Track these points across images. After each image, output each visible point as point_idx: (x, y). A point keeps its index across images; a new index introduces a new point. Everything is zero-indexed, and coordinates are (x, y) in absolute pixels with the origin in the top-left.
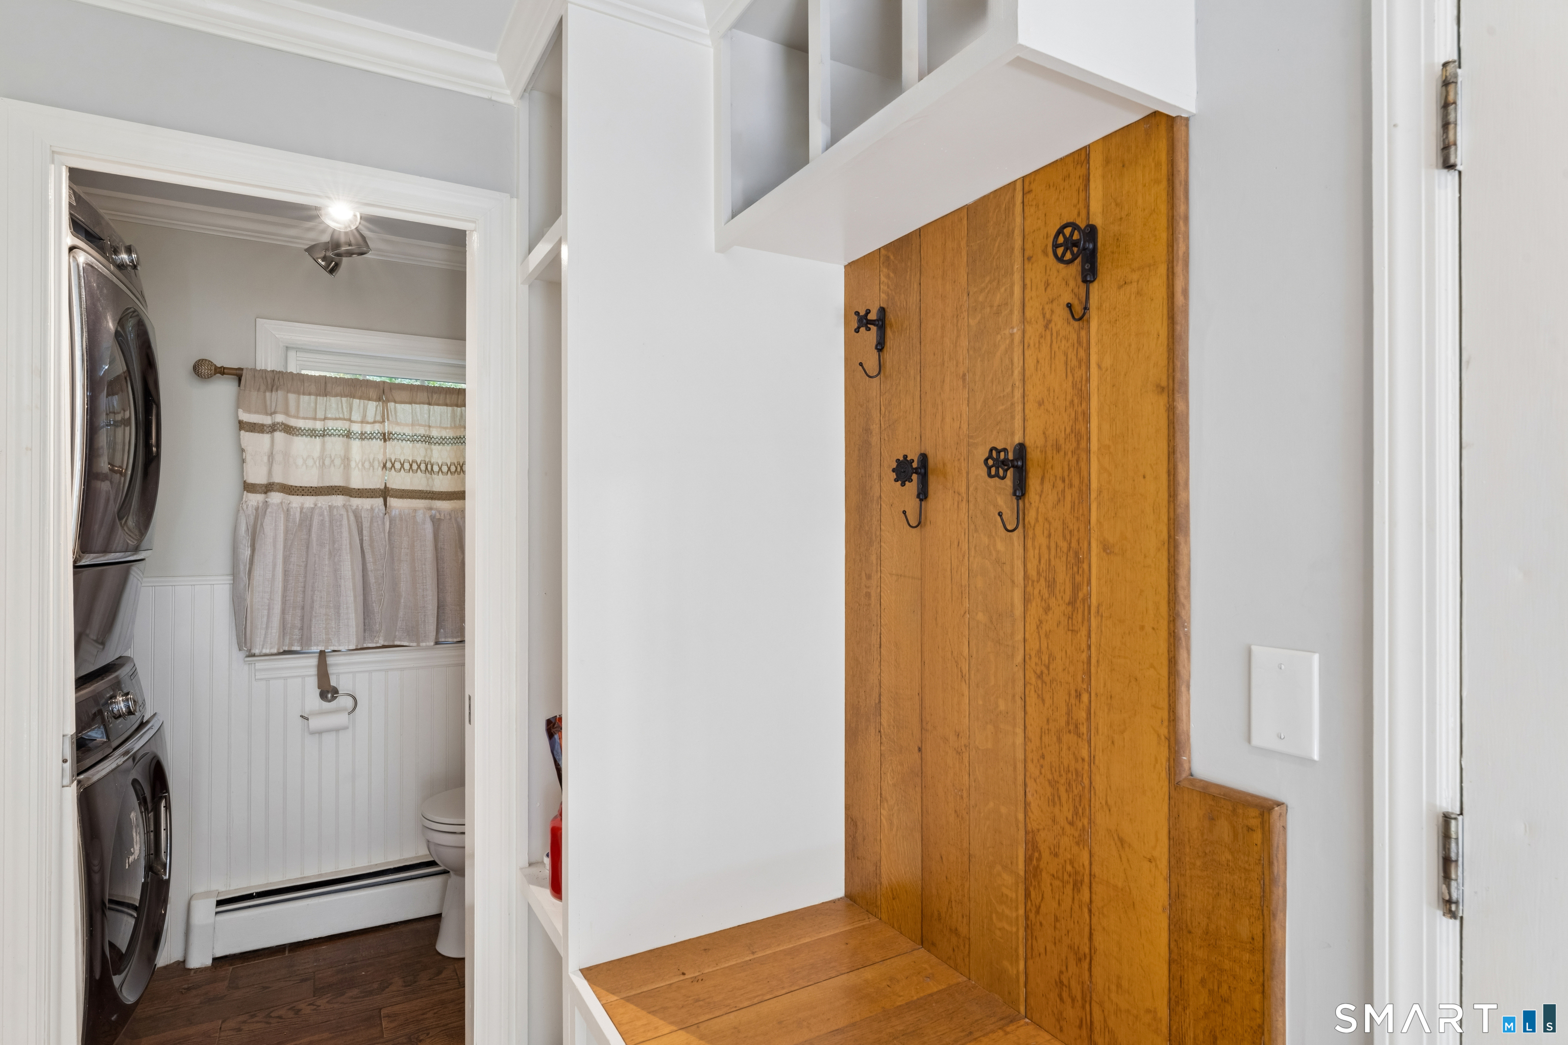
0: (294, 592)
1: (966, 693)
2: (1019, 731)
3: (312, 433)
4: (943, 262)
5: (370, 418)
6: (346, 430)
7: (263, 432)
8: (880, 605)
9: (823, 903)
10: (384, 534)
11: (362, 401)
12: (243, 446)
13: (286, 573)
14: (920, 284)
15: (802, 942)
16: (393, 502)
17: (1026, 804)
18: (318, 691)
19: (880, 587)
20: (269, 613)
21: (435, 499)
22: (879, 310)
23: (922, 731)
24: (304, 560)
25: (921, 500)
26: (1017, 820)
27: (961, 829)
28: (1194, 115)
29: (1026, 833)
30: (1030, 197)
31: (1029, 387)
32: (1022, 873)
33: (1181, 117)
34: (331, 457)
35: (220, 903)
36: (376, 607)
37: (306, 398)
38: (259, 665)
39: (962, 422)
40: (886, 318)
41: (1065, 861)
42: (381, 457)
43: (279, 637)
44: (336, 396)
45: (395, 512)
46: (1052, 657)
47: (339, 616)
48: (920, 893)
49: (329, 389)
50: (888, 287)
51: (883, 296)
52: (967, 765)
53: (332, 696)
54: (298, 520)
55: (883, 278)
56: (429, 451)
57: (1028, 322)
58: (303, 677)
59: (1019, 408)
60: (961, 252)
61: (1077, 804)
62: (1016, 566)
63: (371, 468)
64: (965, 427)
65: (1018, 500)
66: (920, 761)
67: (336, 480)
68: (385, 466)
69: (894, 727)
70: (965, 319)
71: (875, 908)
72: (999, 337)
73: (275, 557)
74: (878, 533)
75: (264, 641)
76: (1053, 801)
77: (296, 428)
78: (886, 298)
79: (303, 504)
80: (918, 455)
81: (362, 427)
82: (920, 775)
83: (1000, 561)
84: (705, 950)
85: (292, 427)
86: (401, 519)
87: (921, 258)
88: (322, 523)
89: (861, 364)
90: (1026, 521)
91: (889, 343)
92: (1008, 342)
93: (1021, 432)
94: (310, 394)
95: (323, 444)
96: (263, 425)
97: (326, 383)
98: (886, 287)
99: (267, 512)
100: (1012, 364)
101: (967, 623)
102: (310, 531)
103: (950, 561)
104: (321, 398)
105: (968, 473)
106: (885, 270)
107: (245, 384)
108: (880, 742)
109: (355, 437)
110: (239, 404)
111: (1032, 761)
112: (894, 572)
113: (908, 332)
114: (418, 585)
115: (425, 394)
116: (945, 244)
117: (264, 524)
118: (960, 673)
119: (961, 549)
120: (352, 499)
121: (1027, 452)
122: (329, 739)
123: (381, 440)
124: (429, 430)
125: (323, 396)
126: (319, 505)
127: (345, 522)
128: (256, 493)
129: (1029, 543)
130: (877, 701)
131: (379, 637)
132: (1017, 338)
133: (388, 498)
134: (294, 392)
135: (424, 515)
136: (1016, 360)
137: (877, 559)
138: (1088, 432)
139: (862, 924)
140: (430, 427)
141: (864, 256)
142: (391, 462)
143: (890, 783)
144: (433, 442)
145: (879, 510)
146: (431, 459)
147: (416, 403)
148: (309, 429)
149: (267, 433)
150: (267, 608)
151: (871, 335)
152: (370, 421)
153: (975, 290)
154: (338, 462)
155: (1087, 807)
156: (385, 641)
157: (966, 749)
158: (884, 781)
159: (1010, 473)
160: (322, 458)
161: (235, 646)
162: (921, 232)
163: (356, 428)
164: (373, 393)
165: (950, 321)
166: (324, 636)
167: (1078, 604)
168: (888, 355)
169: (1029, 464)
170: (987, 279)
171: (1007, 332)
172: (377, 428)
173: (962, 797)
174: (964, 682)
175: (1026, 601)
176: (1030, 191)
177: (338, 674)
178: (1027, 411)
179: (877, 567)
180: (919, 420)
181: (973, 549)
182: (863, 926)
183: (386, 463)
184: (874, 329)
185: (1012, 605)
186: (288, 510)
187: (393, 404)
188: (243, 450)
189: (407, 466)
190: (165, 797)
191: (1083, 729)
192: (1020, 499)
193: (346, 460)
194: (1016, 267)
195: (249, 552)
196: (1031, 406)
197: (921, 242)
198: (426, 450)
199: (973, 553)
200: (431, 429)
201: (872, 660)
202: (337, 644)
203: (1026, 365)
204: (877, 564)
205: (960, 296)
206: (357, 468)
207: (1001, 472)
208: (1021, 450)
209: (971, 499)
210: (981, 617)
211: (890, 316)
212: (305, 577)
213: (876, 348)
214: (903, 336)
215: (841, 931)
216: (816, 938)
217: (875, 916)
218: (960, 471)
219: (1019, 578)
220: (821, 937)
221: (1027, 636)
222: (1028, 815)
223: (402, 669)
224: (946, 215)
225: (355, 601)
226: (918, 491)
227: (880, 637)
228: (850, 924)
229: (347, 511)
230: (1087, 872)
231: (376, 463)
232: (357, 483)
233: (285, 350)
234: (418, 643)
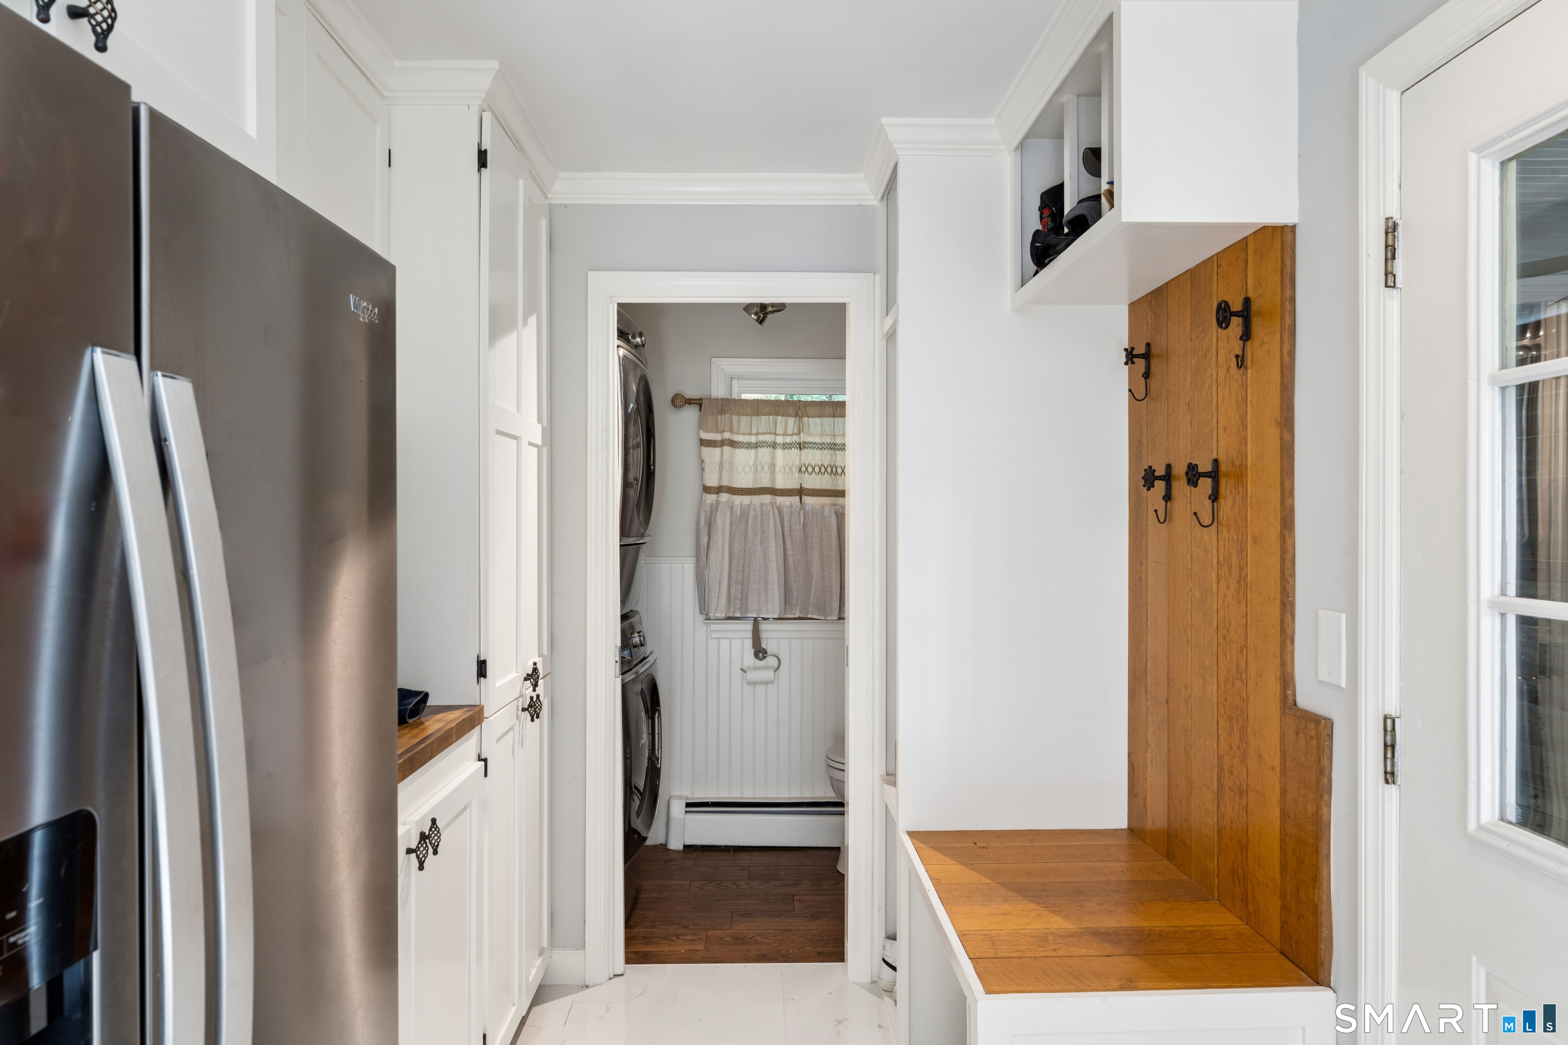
0: (736, 571)
1: (1190, 654)
2: (1215, 681)
3: (749, 446)
4: (1179, 312)
5: (790, 431)
6: (772, 442)
7: (715, 447)
8: (1147, 586)
10: (800, 526)
11: (784, 417)
12: (703, 458)
13: (731, 555)
14: (1167, 327)
15: (1072, 844)
16: (807, 499)
17: (1218, 737)
18: (752, 651)
19: (1147, 572)
20: (719, 586)
21: (839, 497)
22: (1146, 346)
23: (1168, 687)
24: (743, 546)
25: (1166, 502)
26: (1214, 749)
27: (1187, 762)
28: (1298, 224)
29: (1218, 759)
30: (1220, 269)
31: (1220, 415)
32: (1216, 790)
33: (1288, 226)
34: (761, 464)
35: (688, 805)
36: (794, 586)
37: (745, 418)
38: (714, 627)
39: (1188, 440)
40: (1151, 354)
41: (1236, 777)
42: (797, 463)
43: (726, 604)
44: (765, 415)
45: (808, 508)
46: (1230, 623)
47: (767, 591)
49: (760, 410)
50: (1152, 326)
51: (1148, 337)
52: (1190, 711)
53: (763, 655)
54: (739, 514)
55: (1149, 320)
56: (834, 456)
57: (1219, 366)
58: (743, 639)
59: (1215, 432)
60: (1187, 305)
61: (1241, 733)
62: (1213, 555)
63: (791, 472)
64: (1189, 444)
65: (1214, 503)
66: (1167, 711)
67: (765, 483)
68: (800, 470)
69: (1154, 685)
70: (1189, 359)
71: (1143, 835)
72: (1206, 375)
73: (723, 544)
74: (1146, 528)
75: (717, 607)
76: (1231, 733)
77: (737, 442)
78: (1151, 337)
79: (742, 502)
80: (1165, 464)
81: (784, 438)
82: (1167, 722)
83: (1206, 551)
84: (998, 836)
85: (735, 442)
86: (813, 514)
87: (1168, 306)
88: (755, 517)
89: (1131, 391)
90: (1218, 519)
91: (1152, 376)
92: (1209, 380)
93: (1216, 451)
94: (747, 415)
95: (756, 454)
96: (715, 441)
97: (758, 405)
98: (1150, 326)
99: (719, 509)
100: (1212, 397)
101: (1190, 599)
102: (747, 522)
103: (1182, 550)
104: (755, 417)
106: (1150, 313)
107: (704, 411)
108: (1146, 698)
109: (779, 447)
110: (702, 425)
111: (1221, 703)
112: (1154, 559)
113: (1161, 364)
114: (825, 568)
115: (831, 408)
116: (1180, 297)
117: (717, 518)
118: (1187, 639)
119: (1187, 540)
120: (777, 497)
121: (1219, 466)
122: (760, 689)
123: (797, 449)
124: (834, 438)
125: (756, 416)
126: (754, 502)
127: (771, 516)
128: (711, 494)
129: (1220, 536)
130: (1145, 665)
131: (796, 610)
132: (1214, 378)
133: (803, 496)
134: (736, 415)
135: (830, 510)
136: (1214, 394)
137: (1146, 549)
138: (1246, 450)
140: (834, 436)
141: (1139, 299)
142: (805, 466)
143: (1152, 730)
144: (837, 448)
145: (1146, 509)
146: (835, 462)
147: (823, 417)
148: (747, 443)
149: (719, 447)
150: (718, 582)
151: (1142, 366)
152: (789, 434)
153: (1194, 337)
154: (766, 468)
155: (1246, 734)
156: (800, 613)
157: (1189, 698)
158: (1149, 730)
159: (1210, 481)
160: (755, 465)
161: (698, 611)
162: (1168, 284)
163: (780, 440)
164: (791, 410)
165: (1182, 359)
166: (757, 606)
167: (1242, 582)
168: (1154, 382)
169: (1220, 474)
170: (1200, 329)
171: (1209, 372)
172: (795, 439)
173: (1187, 736)
174: (1189, 645)
175: (1218, 581)
176: (1220, 265)
177: (767, 639)
178: (1219, 434)
179: (1145, 557)
180: (1167, 437)
181: (1193, 540)
182: (1136, 853)
183: (801, 467)
184: (1142, 362)
185: (1212, 584)
186: (732, 507)
187: (806, 418)
188: (703, 461)
189: (817, 469)
190: (658, 710)
191: (1244, 676)
192: (1215, 499)
193: (773, 466)
195: (707, 539)
196: (1221, 430)
197: (1168, 293)
198: (832, 455)
199: (1193, 543)
200: (836, 437)
201: (1143, 632)
202: (765, 613)
203: (1218, 399)
204: (1146, 554)
205: (1187, 341)
206: (780, 473)
208: (1216, 464)
209: (1192, 501)
210: (1197, 594)
211: (1154, 350)
212: (744, 559)
216: (1085, 844)
217: (1143, 841)
219: (1215, 562)
220: (1090, 844)
221: (1219, 607)
222: (1219, 746)
223: (814, 639)
224: (1180, 275)
225: (778, 579)
226: (1165, 495)
227: (1147, 613)
229: (773, 508)
230: (1246, 783)
231: (794, 467)
232: (780, 485)
233: (730, 379)
234: (826, 617)
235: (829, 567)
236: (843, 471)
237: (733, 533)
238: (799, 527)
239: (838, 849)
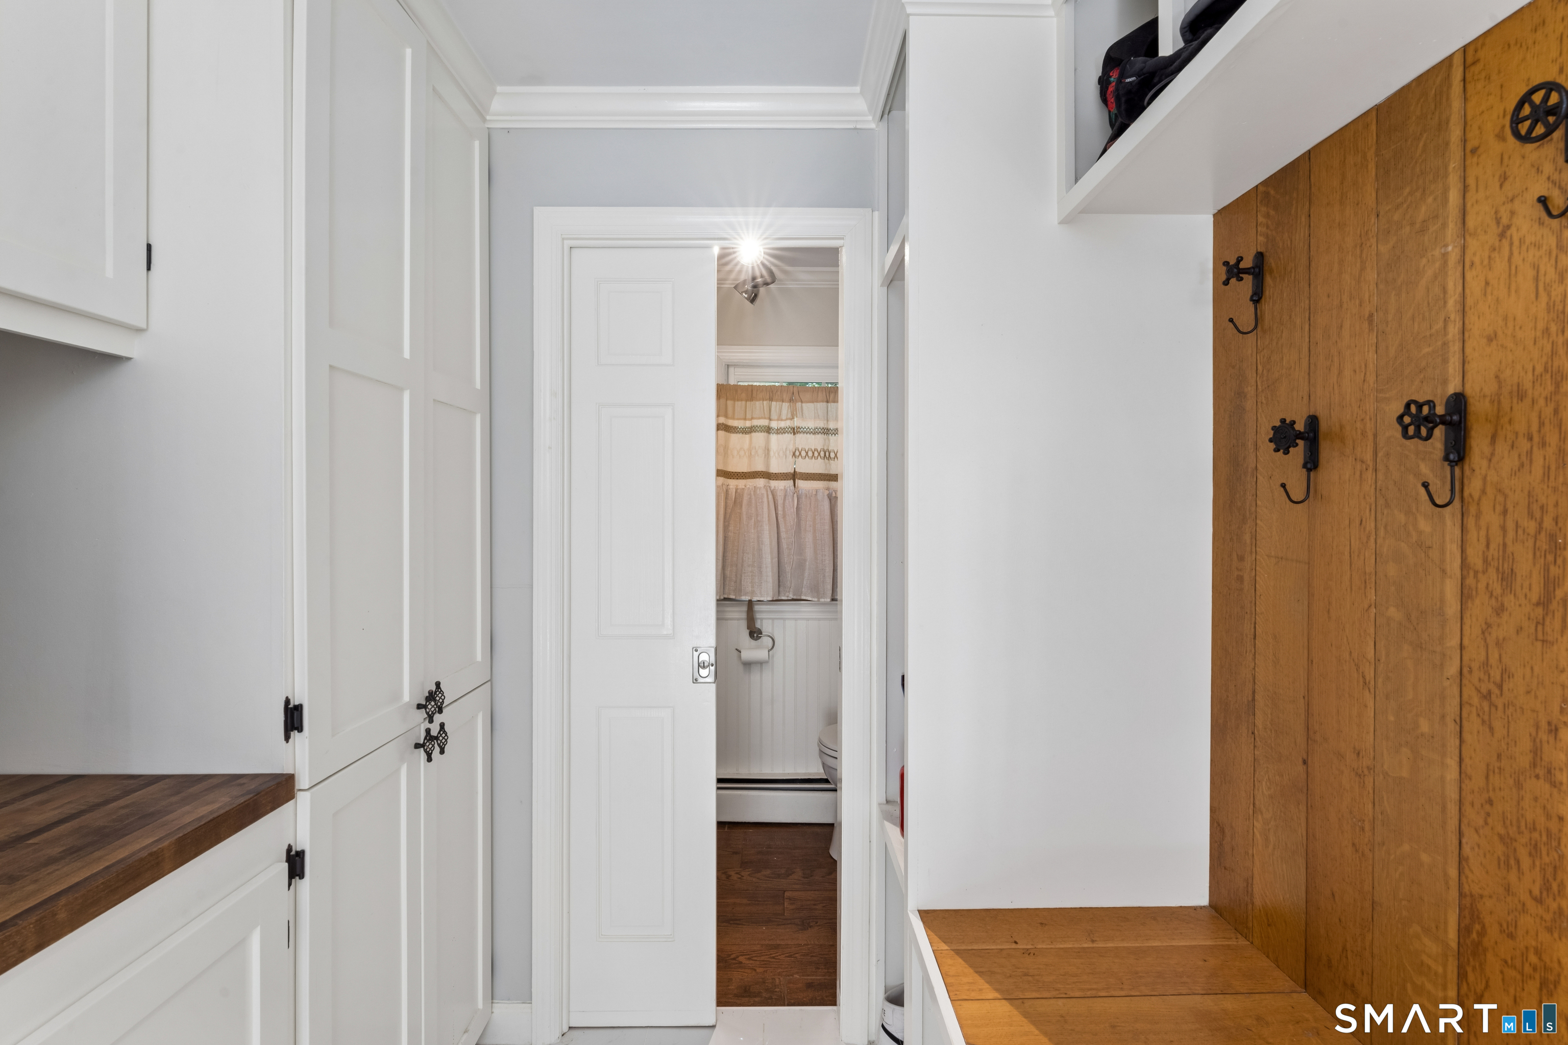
0: (731, 553)
1: (1371, 704)
3: (744, 430)
4: (1342, 183)
5: (784, 417)
6: (767, 426)
8: (1255, 590)
9: (1181, 907)
10: (794, 509)
11: (778, 403)
14: (1309, 216)
15: (1150, 945)
16: (801, 483)
17: (1462, 860)
18: (747, 632)
19: (1255, 570)
21: (831, 480)
22: (1256, 255)
23: (1308, 741)
24: (737, 529)
25: (1309, 470)
26: (1446, 875)
27: (1361, 867)
29: (1461, 895)
30: (1475, 69)
31: (1471, 318)
34: (756, 449)
36: (787, 569)
37: (739, 403)
39: (1368, 373)
40: (1265, 263)
41: (1527, 948)
42: (791, 447)
43: (721, 587)
44: (760, 400)
45: (801, 492)
46: (1506, 673)
47: (761, 574)
48: (1304, 929)
49: (754, 395)
50: (1268, 227)
51: (1261, 239)
52: (1371, 792)
53: (757, 636)
54: (733, 498)
55: (1261, 219)
56: (827, 441)
57: (1470, 235)
58: (737, 620)
59: (1456, 347)
60: (1367, 166)
61: (1549, 877)
62: (1448, 552)
63: (785, 457)
64: (1371, 379)
65: (1452, 468)
66: (1305, 776)
67: (760, 467)
68: (794, 454)
69: (1271, 730)
70: (1373, 247)
71: (1245, 929)
72: (1424, 261)
74: (1253, 509)
76: (1507, 863)
77: (732, 427)
78: (1265, 240)
79: (737, 486)
80: (1305, 416)
81: (778, 423)
82: (1305, 790)
83: (1423, 544)
84: (1042, 924)
85: (730, 426)
86: (806, 498)
87: (1310, 185)
88: (749, 501)
89: (1231, 320)
90: (1466, 494)
91: (1267, 293)
92: (1437, 265)
93: (1458, 378)
94: (742, 400)
95: (751, 439)
97: (752, 391)
98: (1265, 228)
100: (1445, 292)
101: (1372, 619)
102: (741, 506)
103: (1349, 543)
104: (750, 403)
105: (1375, 436)
106: (1263, 209)
108: (1253, 744)
109: (773, 432)
111: (1472, 804)
112: (1273, 554)
113: (1293, 275)
114: (818, 551)
115: (825, 394)
116: (1344, 161)
118: (1361, 680)
119: (1365, 528)
120: (771, 481)
121: (1468, 404)
122: (755, 668)
123: (791, 433)
124: (827, 423)
125: (751, 401)
126: (748, 486)
127: (765, 500)
129: (1471, 522)
130: (1250, 699)
131: (789, 592)
132: (1454, 257)
133: (796, 480)
134: (731, 400)
135: (824, 493)
136: (1450, 286)
137: (1252, 538)
139: (1227, 943)
140: (828, 420)
141: (1237, 199)
142: (799, 451)
143: (1266, 793)
144: (831, 433)
145: (1254, 483)
146: (828, 447)
147: (817, 402)
148: (741, 427)
151: (1247, 284)
152: (783, 419)
153: (1387, 209)
154: (761, 453)
156: (794, 595)
157: (1369, 772)
158: (1258, 790)
159: (1439, 432)
160: (750, 450)
162: (1311, 154)
163: (774, 425)
164: (786, 396)
165: (1350, 253)
166: (750, 589)
167: (1555, 606)
168: (1267, 306)
169: (1471, 419)
170: (1407, 190)
171: (1437, 253)
172: (789, 424)
173: (1363, 829)
174: (1367, 690)
175: (1465, 596)
176: (1476, 63)
177: (762, 619)
178: (1468, 350)
179: (1251, 548)
180: (1307, 377)
181: (1382, 528)
182: (1229, 946)
183: (795, 451)
184: (1248, 279)
185: (1442, 601)
186: (727, 491)
187: (800, 403)
189: (810, 454)
192: (1457, 465)
193: (767, 450)
194: (1452, 166)
196: (1475, 343)
197: (1311, 166)
198: (825, 440)
199: (1382, 532)
200: (829, 422)
201: (1245, 652)
202: (759, 596)
203: (1467, 291)
204: (1251, 545)
205: (1366, 220)
206: (775, 457)
207: (1424, 432)
208: (1459, 402)
209: (1381, 467)
210: (1392, 612)
211: (1271, 261)
212: (738, 542)
213: (1251, 300)
214: (1286, 280)
215: (1200, 944)
216: (1168, 944)
217: (1246, 938)
218: (1364, 433)
219: (1454, 565)
220: (1174, 944)
221: (1466, 642)
222: (1464, 873)
223: (808, 620)
224: (1347, 126)
225: (772, 562)
226: (1304, 460)
227: (1255, 627)
228: (1212, 939)
229: (767, 491)
231: (788, 452)
232: (774, 469)
233: (726, 366)
234: (819, 599)
235: (822, 549)
236: (836, 455)
237: (728, 516)
238: (792, 510)
239: (831, 826)
